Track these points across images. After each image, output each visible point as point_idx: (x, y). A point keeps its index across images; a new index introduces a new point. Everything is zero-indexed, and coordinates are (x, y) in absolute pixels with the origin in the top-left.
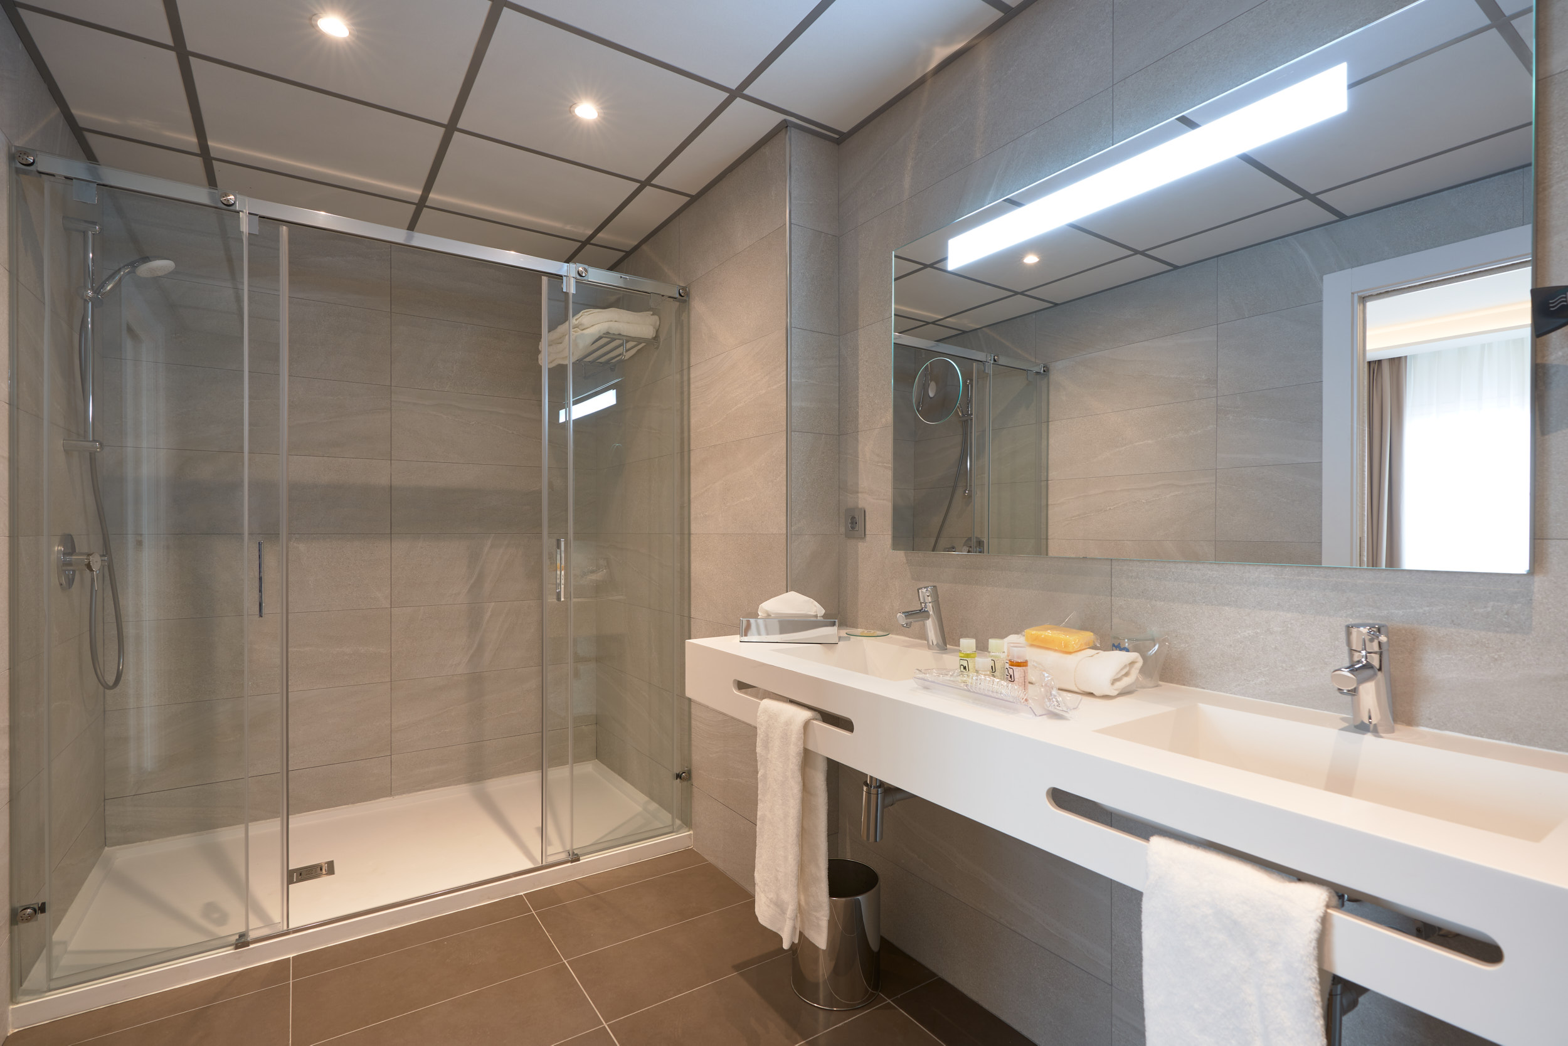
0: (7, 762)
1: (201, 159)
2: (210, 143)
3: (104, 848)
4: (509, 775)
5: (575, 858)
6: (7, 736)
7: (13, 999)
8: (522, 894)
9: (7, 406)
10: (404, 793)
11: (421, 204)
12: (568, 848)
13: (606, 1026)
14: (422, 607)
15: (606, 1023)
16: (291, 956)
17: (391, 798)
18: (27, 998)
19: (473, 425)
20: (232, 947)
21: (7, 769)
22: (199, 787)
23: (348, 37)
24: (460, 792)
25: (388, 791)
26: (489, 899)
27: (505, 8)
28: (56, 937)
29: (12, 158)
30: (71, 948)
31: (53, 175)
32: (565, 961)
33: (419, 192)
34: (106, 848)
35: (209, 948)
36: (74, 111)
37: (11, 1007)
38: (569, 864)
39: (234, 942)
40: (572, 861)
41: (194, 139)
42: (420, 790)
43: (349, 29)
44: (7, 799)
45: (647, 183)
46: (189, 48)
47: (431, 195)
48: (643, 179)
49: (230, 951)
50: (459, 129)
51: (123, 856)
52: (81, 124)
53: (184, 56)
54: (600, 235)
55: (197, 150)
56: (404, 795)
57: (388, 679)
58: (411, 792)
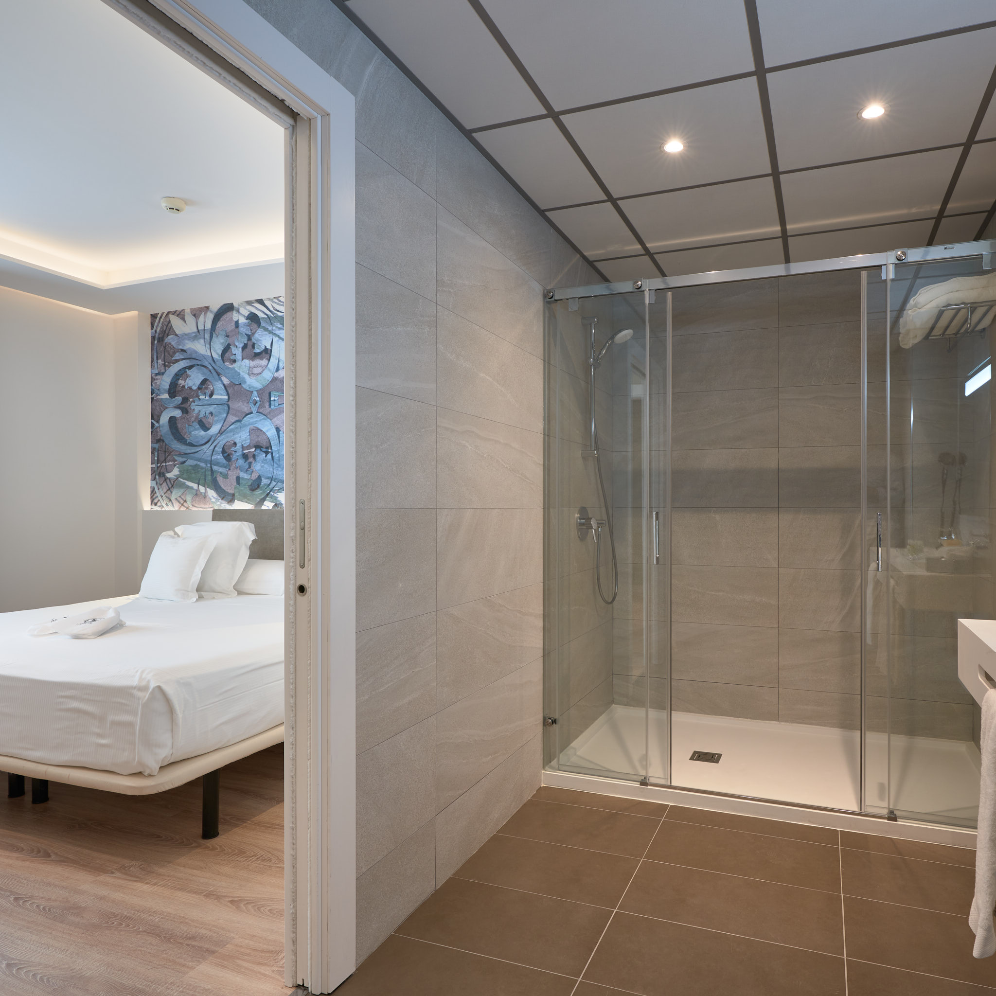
0: (542, 634)
1: (647, 256)
2: (648, 245)
3: (612, 704)
4: (878, 731)
5: (892, 817)
6: (542, 619)
7: (544, 768)
8: (839, 829)
9: (542, 436)
10: (788, 722)
11: (785, 235)
12: (891, 807)
13: (845, 959)
14: (803, 570)
15: (846, 957)
16: (670, 804)
17: (778, 723)
18: (550, 770)
19: (845, 411)
20: (639, 783)
21: (542, 638)
22: (658, 679)
23: (683, 149)
24: (833, 734)
25: (775, 716)
26: (810, 822)
27: (767, 74)
28: (573, 744)
29: (545, 296)
30: (578, 753)
31: (562, 300)
32: (842, 895)
33: (779, 228)
34: (614, 705)
35: (627, 779)
36: (585, 254)
37: (543, 771)
38: (886, 821)
39: (640, 780)
40: (889, 819)
41: (639, 247)
42: (801, 723)
43: (683, 144)
44: (542, 654)
45: (971, 140)
46: (615, 197)
47: (788, 227)
48: (964, 140)
49: (637, 785)
50: (781, 172)
51: (619, 711)
52: (591, 259)
53: (613, 201)
54: (949, 206)
55: (643, 252)
56: (788, 724)
57: (776, 626)
58: (793, 723)
